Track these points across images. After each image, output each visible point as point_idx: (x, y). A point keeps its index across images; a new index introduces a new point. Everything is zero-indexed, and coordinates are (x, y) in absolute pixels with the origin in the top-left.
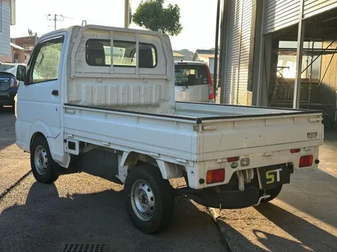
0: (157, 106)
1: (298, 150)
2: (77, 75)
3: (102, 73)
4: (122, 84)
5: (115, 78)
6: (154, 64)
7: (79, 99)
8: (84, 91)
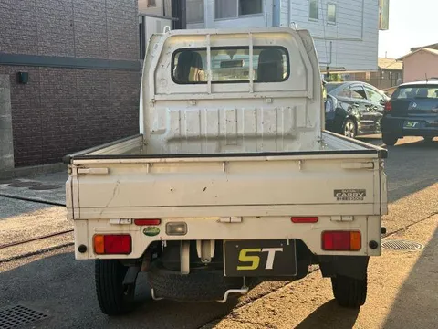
0: (289, 137)
1: (313, 219)
2: (157, 98)
3: (194, 94)
4: (227, 108)
5: (214, 99)
6: (285, 75)
7: (163, 128)
8: (168, 118)
